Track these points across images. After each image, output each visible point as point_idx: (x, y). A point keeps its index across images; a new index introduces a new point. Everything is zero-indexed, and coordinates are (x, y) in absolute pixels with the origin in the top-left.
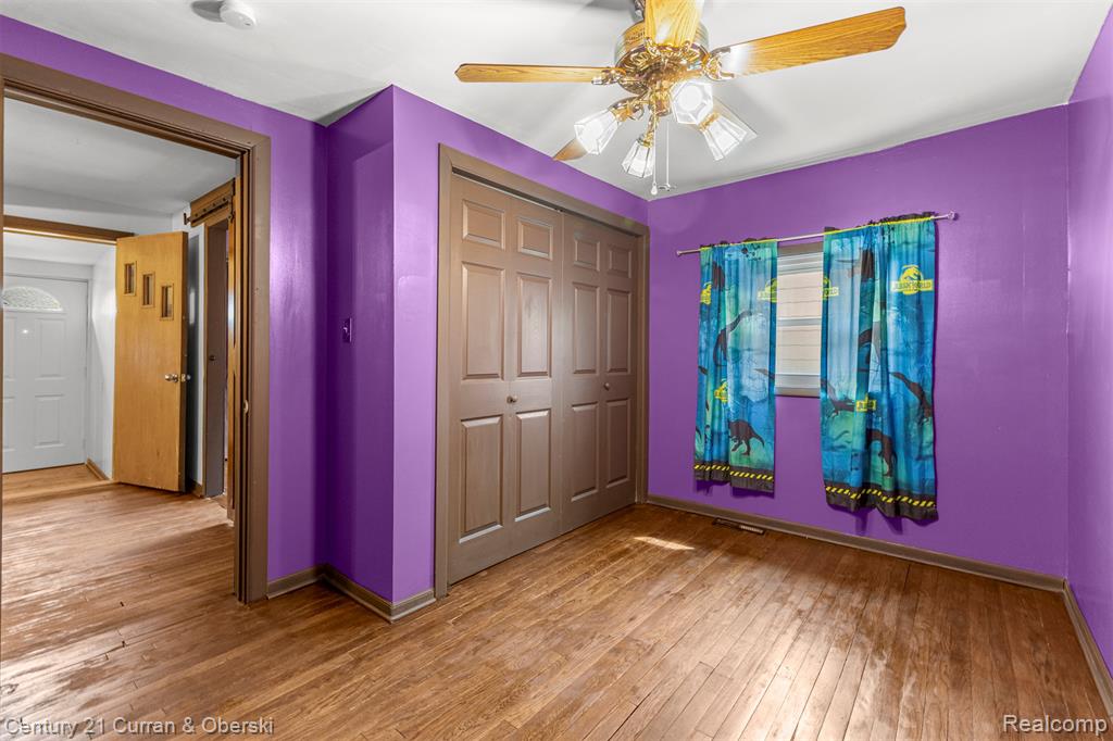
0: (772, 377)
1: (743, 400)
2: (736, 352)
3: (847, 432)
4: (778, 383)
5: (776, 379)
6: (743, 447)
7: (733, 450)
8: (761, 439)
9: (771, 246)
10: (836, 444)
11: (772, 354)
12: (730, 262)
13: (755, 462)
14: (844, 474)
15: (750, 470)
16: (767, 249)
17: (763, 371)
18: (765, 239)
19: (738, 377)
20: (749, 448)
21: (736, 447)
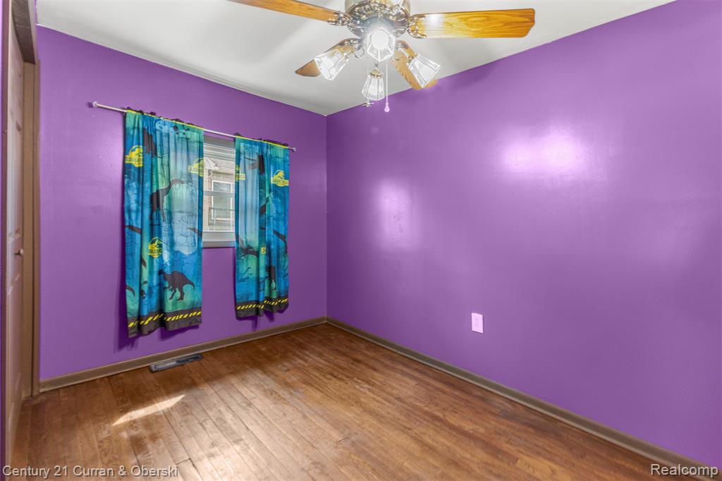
0: (200, 234)
1: (175, 254)
2: (170, 213)
3: (249, 268)
4: (204, 239)
5: (203, 235)
6: (178, 294)
7: (171, 298)
8: (192, 284)
9: (199, 132)
10: (245, 276)
11: (200, 216)
12: (161, 134)
13: (188, 304)
14: (248, 296)
15: (183, 312)
16: (195, 133)
17: (194, 229)
18: (192, 124)
19: (171, 235)
20: (182, 294)
21: (173, 295)
